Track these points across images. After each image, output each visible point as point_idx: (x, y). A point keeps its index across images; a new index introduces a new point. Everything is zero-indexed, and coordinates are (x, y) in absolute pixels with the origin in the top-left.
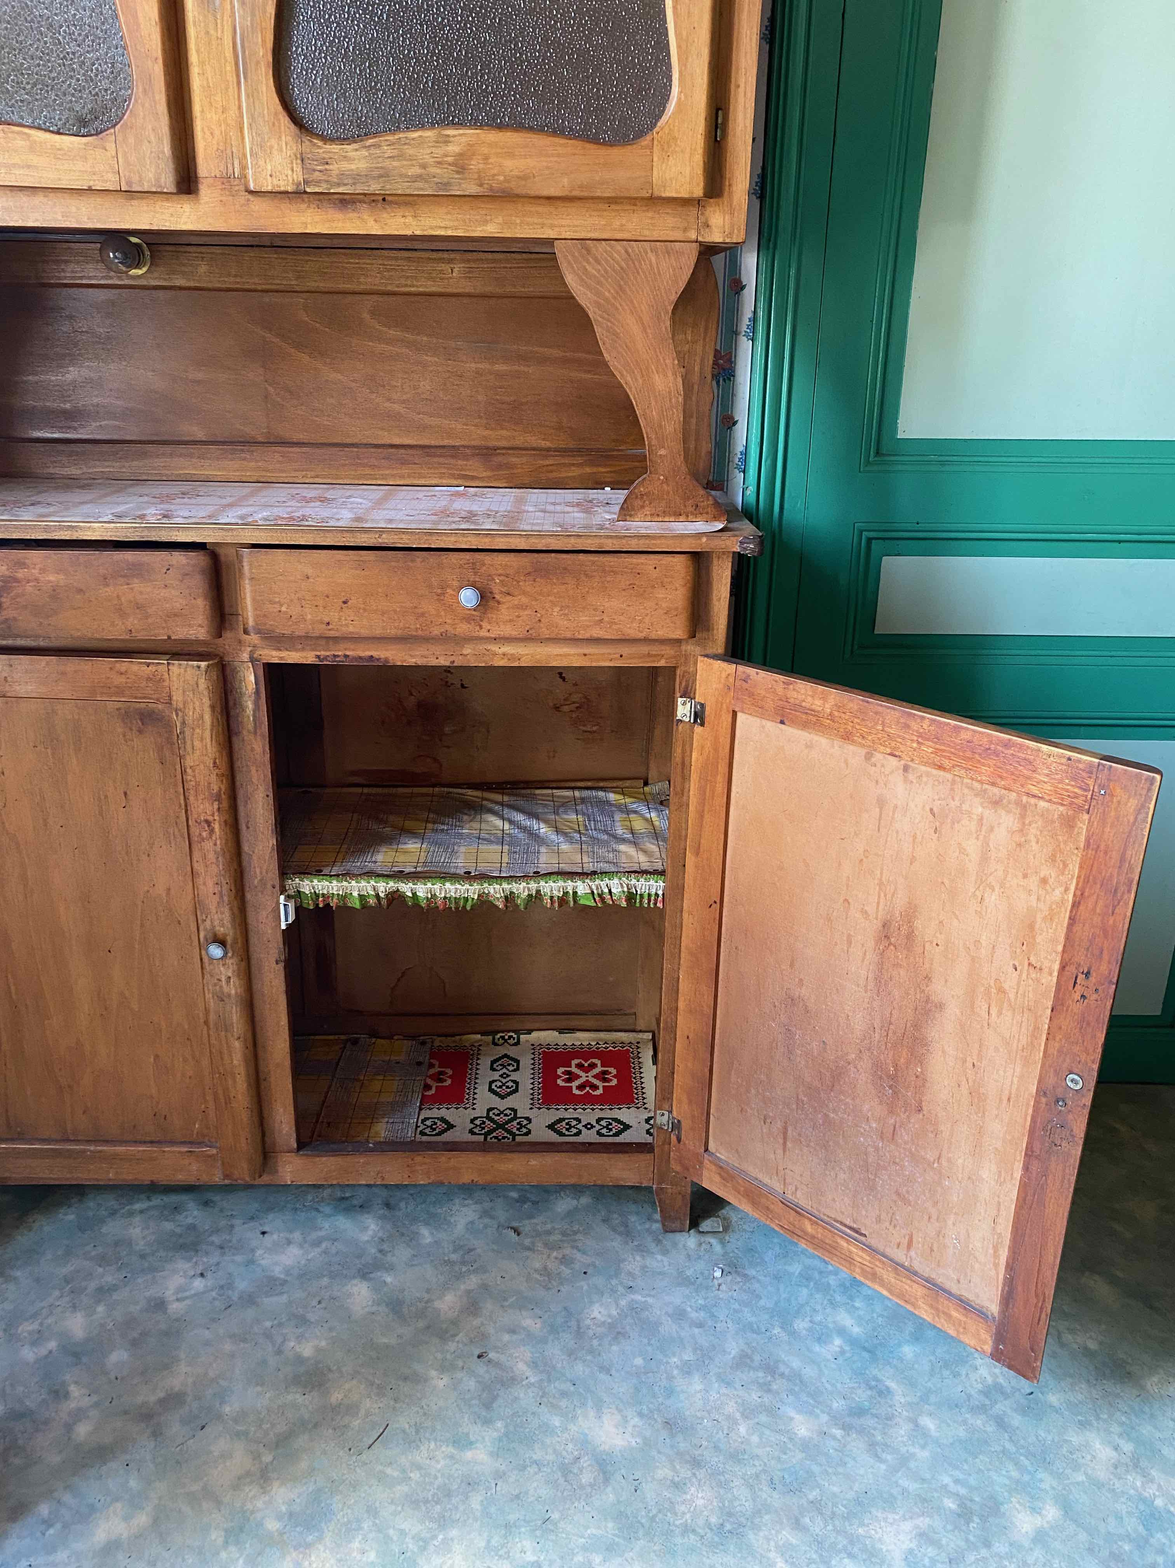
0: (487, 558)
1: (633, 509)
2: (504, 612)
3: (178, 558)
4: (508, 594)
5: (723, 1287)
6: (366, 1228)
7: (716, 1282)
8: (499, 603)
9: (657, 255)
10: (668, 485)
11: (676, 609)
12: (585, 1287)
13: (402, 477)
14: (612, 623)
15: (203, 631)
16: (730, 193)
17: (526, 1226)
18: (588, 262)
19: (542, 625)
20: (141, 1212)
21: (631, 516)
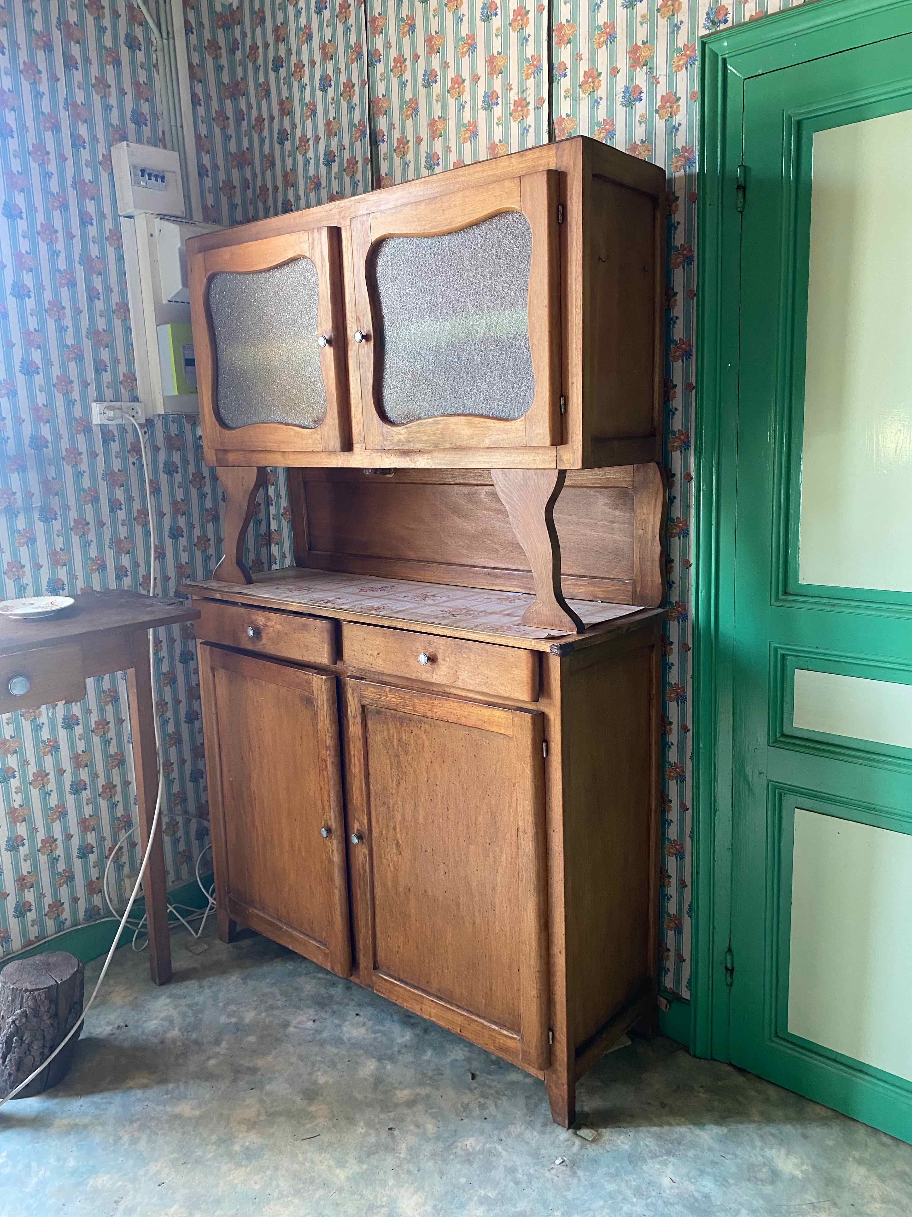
1: (529, 619)
2: (443, 670)
3: (319, 623)
4: (444, 660)
7: (553, 1166)
8: (440, 664)
9: (538, 477)
10: (546, 607)
11: (523, 682)
12: (477, 1126)
14: (492, 684)
15: (329, 661)
16: (572, 441)
17: (481, 1077)
18: (507, 481)
19: (459, 679)
21: (527, 623)
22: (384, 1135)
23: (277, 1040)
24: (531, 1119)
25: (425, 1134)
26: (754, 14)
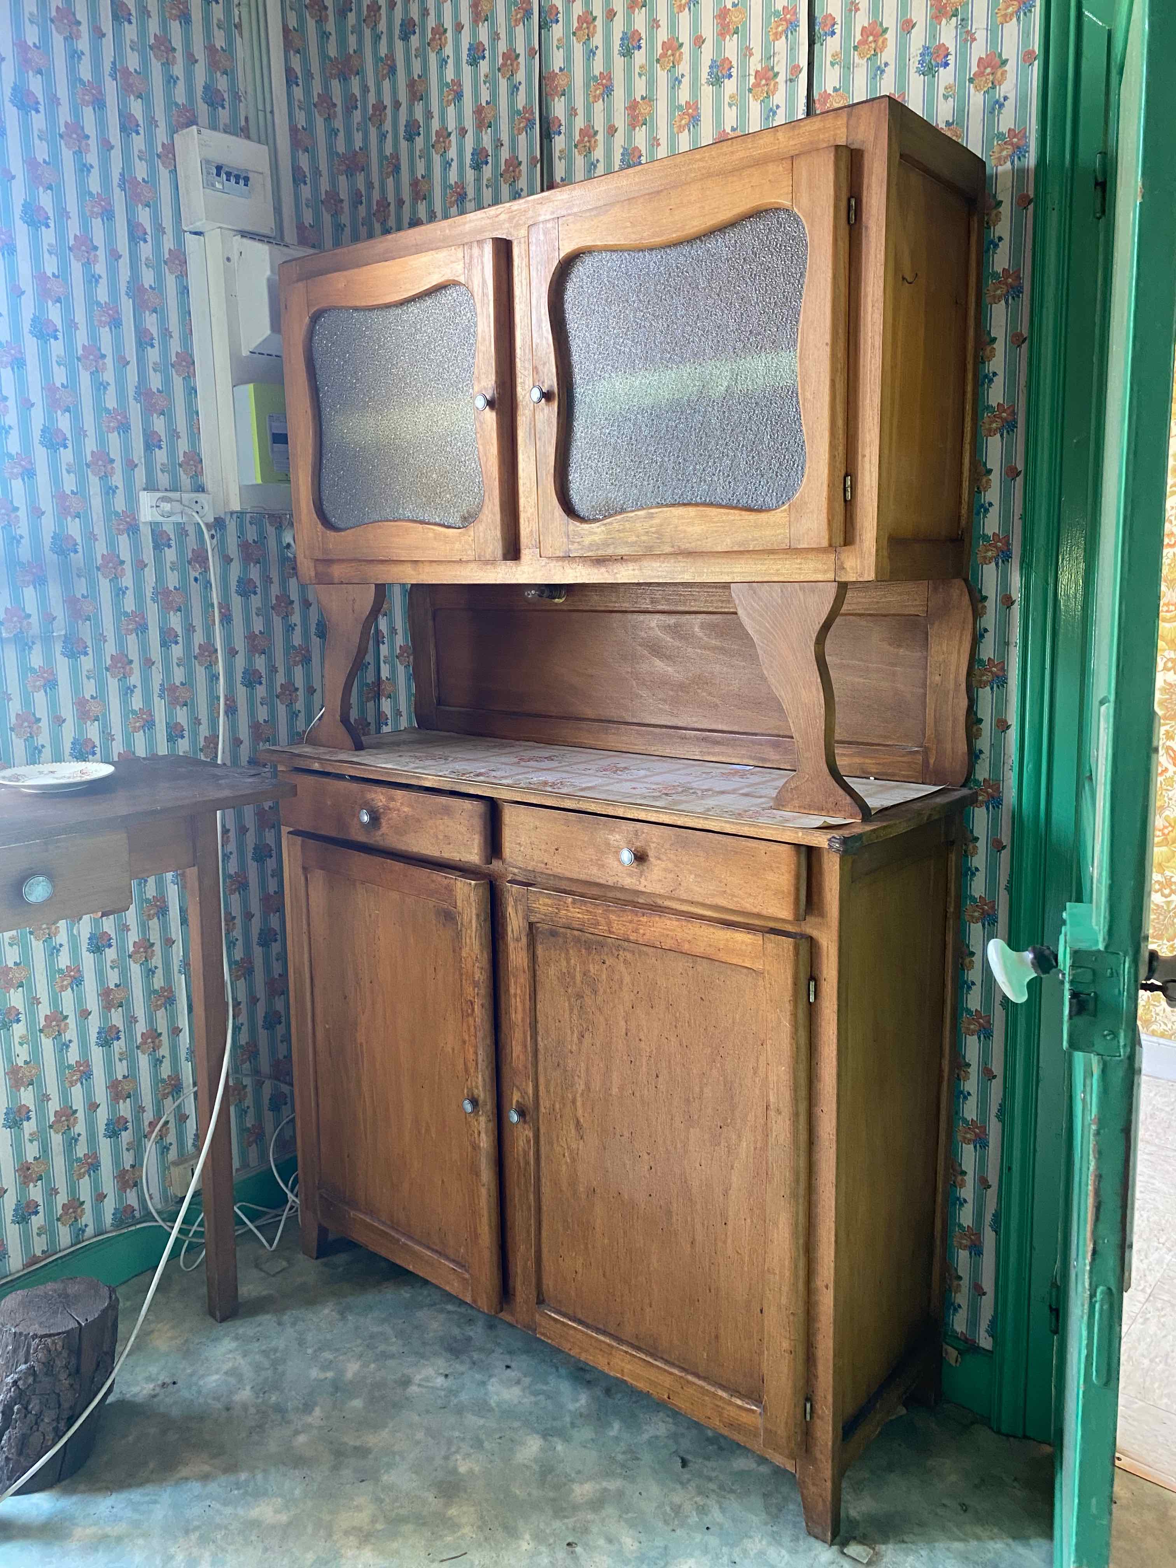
0: (646, 828)
1: (785, 801)
2: (654, 872)
3: (467, 804)
4: (662, 859)
6: (577, 1401)
8: (651, 864)
9: (804, 593)
10: (813, 783)
11: (783, 892)
12: (697, 1540)
14: (733, 895)
15: (480, 857)
16: (861, 541)
17: (696, 1463)
18: (755, 601)
19: (681, 887)
21: (783, 804)
22: (561, 1554)
23: (395, 1405)
24: (775, 1529)
25: (620, 1552)
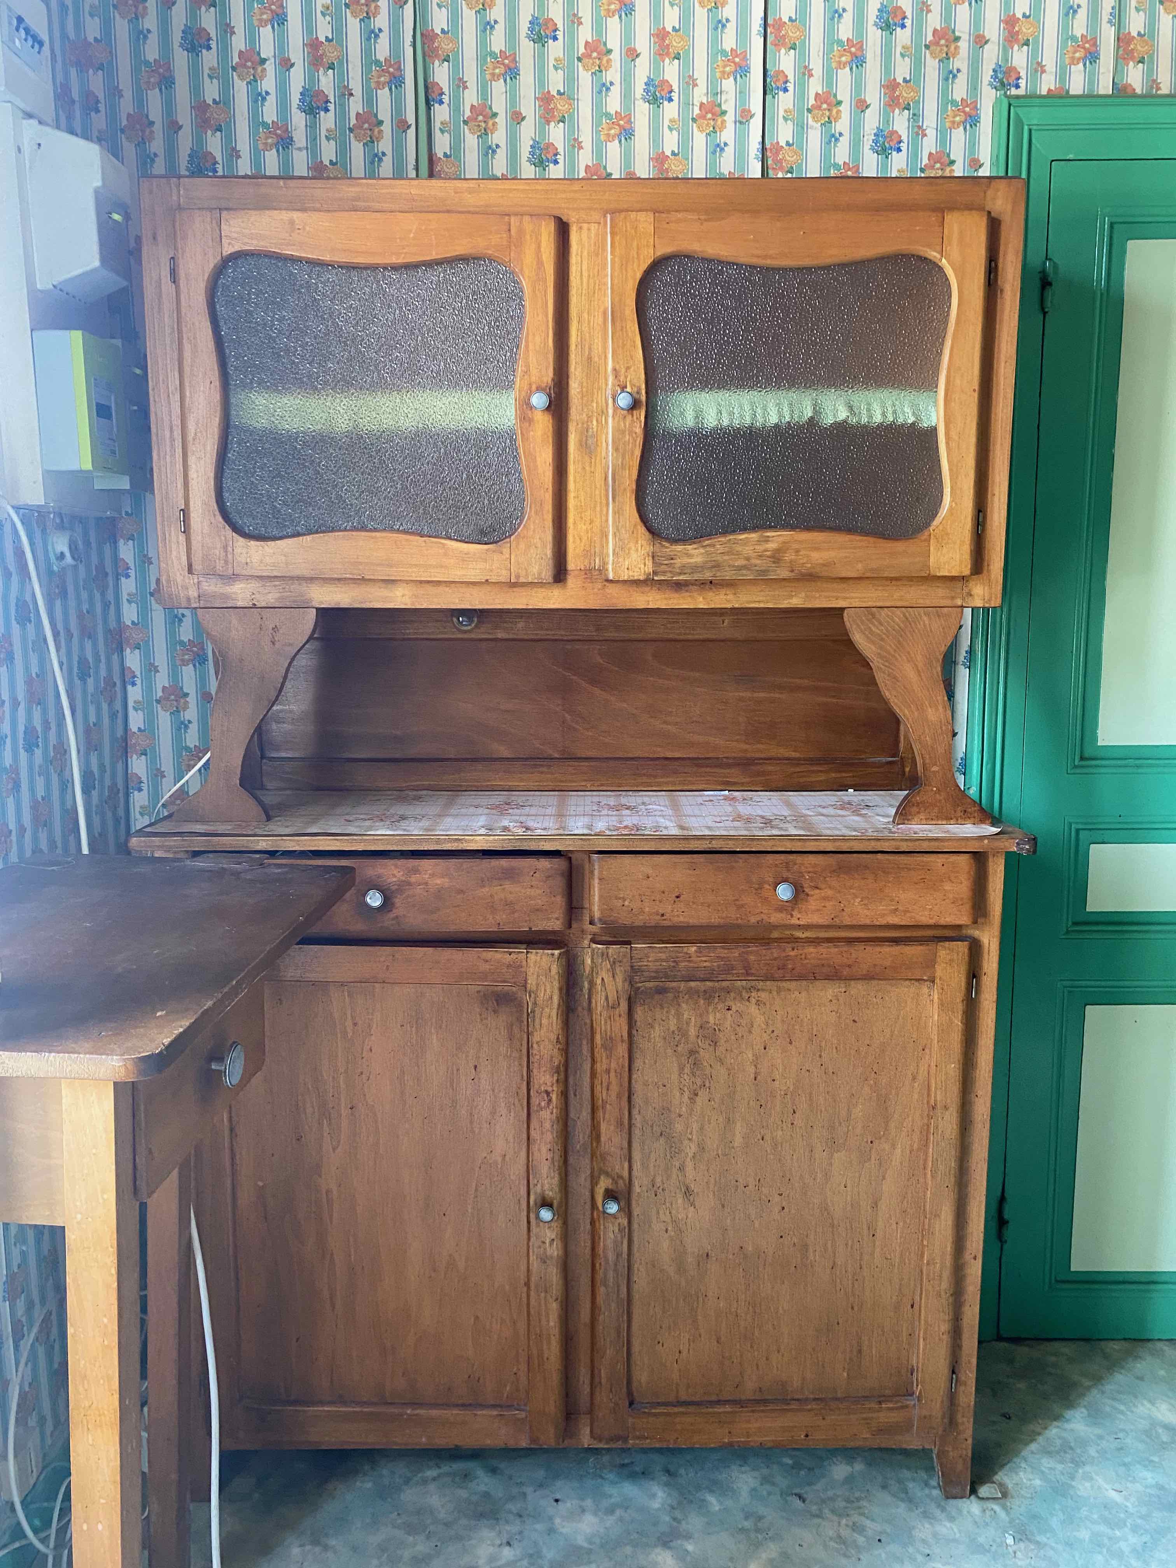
0: (799, 858)
1: (910, 814)
2: (813, 903)
3: (544, 863)
4: (817, 888)
5: (1019, 1554)
6: (654, 1496)
7: (1010, 1550)
8: (808, 895)
9: (930, 619)
10: (940, 795)
11: (962, 899)
12: (883, 1555)
13: (674, 784)
14: (906, 911)
15: (558, 922)
16: (989, 571)
17: (809, 1493)
18: (872, 623)
19: (844, 914)
20: (434, 1479)
21: (908, 820)
24: (920, 1509)
26: (1053, 88)
